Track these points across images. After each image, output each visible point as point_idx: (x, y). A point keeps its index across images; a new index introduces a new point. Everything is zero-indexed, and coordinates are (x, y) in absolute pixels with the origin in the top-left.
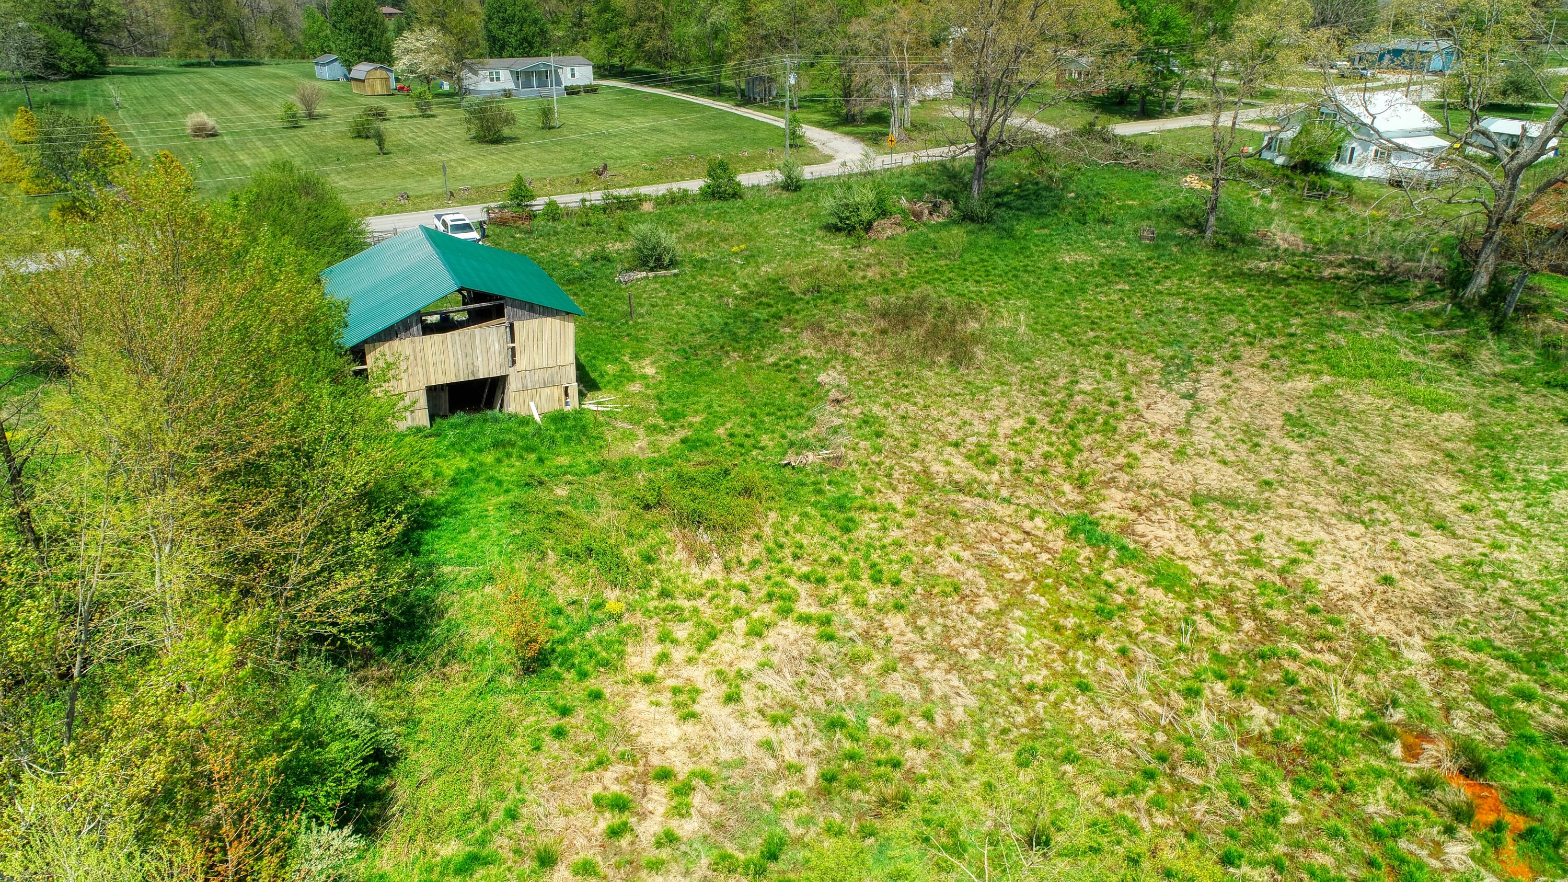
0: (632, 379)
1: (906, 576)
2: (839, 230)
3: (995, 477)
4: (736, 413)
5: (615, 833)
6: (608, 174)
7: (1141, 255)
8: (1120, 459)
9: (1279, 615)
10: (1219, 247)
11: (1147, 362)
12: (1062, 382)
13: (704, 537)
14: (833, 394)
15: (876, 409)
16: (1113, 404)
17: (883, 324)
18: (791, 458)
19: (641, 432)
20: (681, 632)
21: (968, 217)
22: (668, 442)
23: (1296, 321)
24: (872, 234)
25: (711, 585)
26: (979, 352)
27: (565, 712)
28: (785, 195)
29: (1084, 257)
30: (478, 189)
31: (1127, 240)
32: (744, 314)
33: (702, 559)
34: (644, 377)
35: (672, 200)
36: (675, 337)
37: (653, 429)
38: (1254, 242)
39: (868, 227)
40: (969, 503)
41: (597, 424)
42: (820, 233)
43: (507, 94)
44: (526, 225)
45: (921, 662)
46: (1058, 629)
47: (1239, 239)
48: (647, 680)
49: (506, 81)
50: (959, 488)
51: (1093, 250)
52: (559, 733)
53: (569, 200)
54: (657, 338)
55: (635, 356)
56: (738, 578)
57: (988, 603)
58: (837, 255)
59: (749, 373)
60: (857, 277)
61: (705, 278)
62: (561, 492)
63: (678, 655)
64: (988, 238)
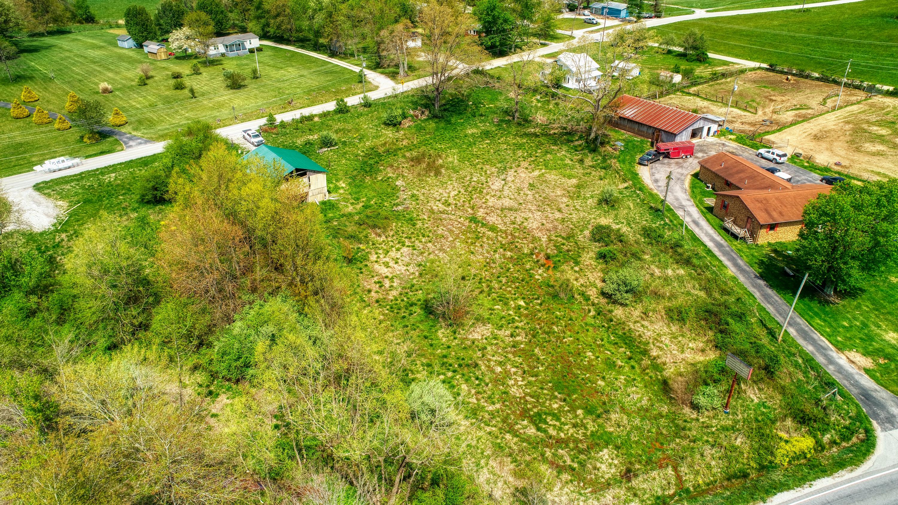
0: (339, 188)
1: (431, 235)
2: (390, 125)
3: (450, 209)
4: (375, 196)
5: (380, 287)
6: (293, 103)
7: (494, 129)
8: (484, 201)
9: (517, 234)
10: (519, 124)
11: (494, 169)
12: (468, 178)
13: (378, 231)
14: (402, 188)
15: (415, 192)
16: (482, 184)
17: (412, 163)
18: (395, 208)
19: (349, 205)
20: (381, 251)
21: (435, 117)
22: (359, 206)
23: (539, 151)
24: (402, 126)
25: (383, 241)
26: (443, 171)
27: (361, 269)
28: (366, 109)
29: (475, 131)
30: (245, 114)
31: (489, 123)
32: (366, 162)
33: (380, 236)
34: (343, 188)
35: (325, 115)
36: (346, 173)
37: (352, 204)
38: (531, 121)
39: (400, 123)
40: (444, 216)
41: (337, 204)
42: (382, 126)
43: (223, 55)
44: (275, 131)
45: (437, 252)
46: (467, 242)
47: (526, 121)
48: (376, 262)
49: (222, 49)
50: (441, 212)
51: (477, 127)
52: (361, 273)
53: (286, 117)
54: (341, 173)
55: (337, 181)
56: (389, 239)
57: (451, 239)
58: (391, 135)
59: (374, 183)
60: (400, 144)
61: (347, 149)
62: (335, 223)
63: (381, 256)
64: (442, 125)
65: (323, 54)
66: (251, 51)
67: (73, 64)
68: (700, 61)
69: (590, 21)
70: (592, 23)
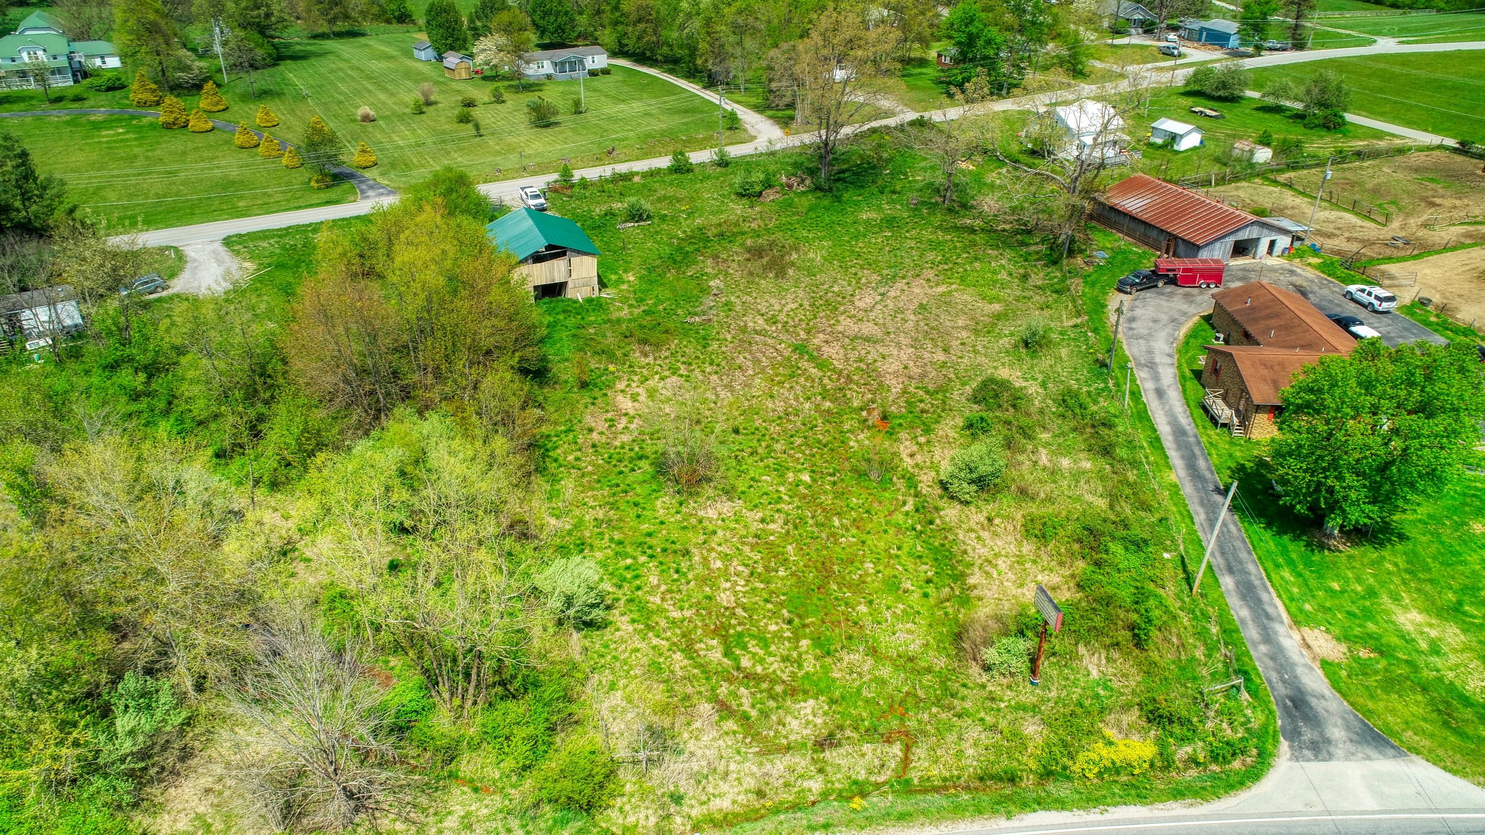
0: (623, 283)
1: (723, 363)
2: (744, 196)
3: (774, 328)
4: (669, 299)
5: (610, 426)
6: (615, 153)
7: (905, 215)
8: (832, 322)
9: (855, 378)
10: (950, 210)
11: (875, 277)
12: (826, 287)
13: (647, 348)
14: (715, 291)
15: (733, 299)
16: (844, 298)
17: (747, 256)
18: (688, 319)
19: (626, 307)
20: (636, 378)
21: (818, 188)
22: (637, 311)
23: (965, 255)
24: (762, 199)
25: (647, 364)
26: (791, 272)
27: (595, 398)
28: (719, 170)
29: (873, 215)
30: (539, 165)
31: (902, 205)
32: (682, 248)
33: (646, 355)
34: (629, 282)
35: (652, 173)
36: (645, 261)
37: (631, 306)
38: (972, 207)
39: (760, 194)
40: (758, 338)
41: (607, 304)
42: (733, 197)
43: (549, 77)
44: (569, 192)
45: (719, 389)
46: (772, 380)
47: (964, 206)
48: (622, 391)
49: (548, 68)
50: (757, 332)
51: (879, 208)
52: (593, 404)
53: (592, 173)
54: (636, 261)
55: (625, 271)
56: (658, 362)
57: (751, 372)
58: (739, 212)
59: (678, 280)
60: (745, 227)
61: (665, 227)
62: (592, 331)
63: (634, 385)
64: (826, 202)
65: (696, 83)
66: (593, 73)
67: (342, 80)
68: (1328, 128)
69: (1167, 51)
70: (1172, 55)
